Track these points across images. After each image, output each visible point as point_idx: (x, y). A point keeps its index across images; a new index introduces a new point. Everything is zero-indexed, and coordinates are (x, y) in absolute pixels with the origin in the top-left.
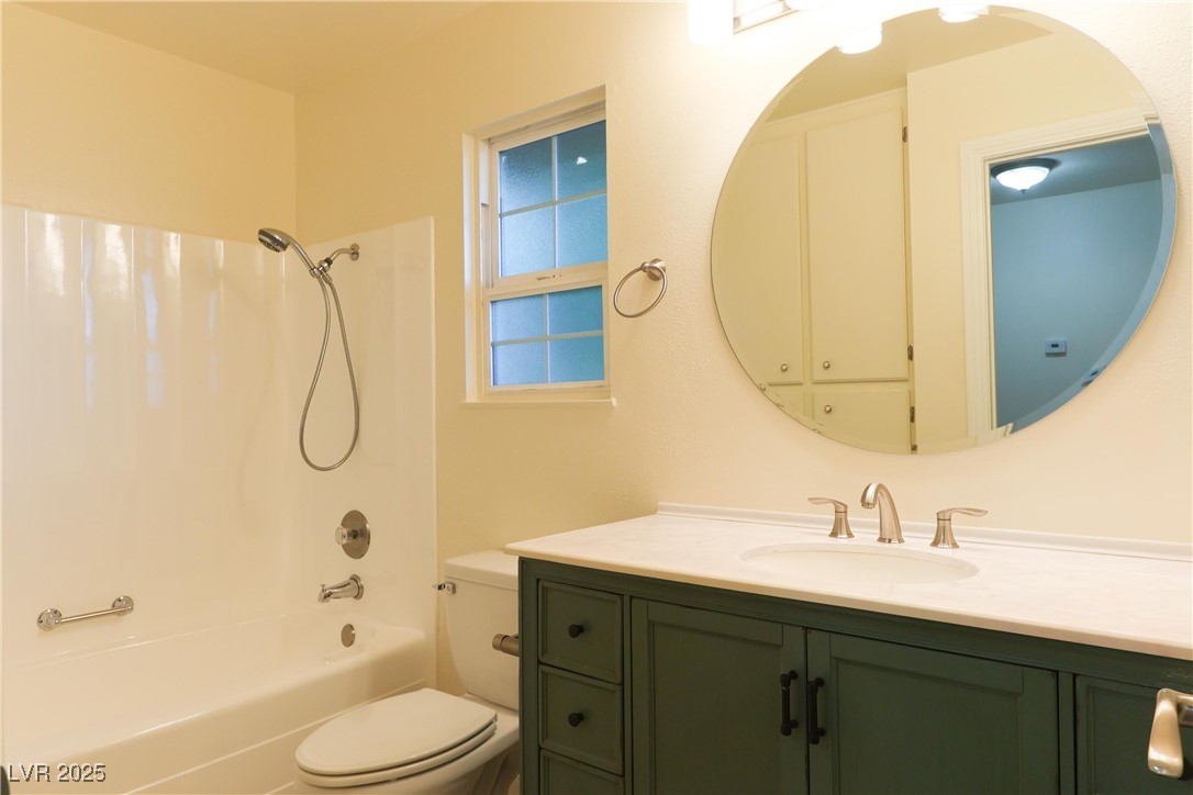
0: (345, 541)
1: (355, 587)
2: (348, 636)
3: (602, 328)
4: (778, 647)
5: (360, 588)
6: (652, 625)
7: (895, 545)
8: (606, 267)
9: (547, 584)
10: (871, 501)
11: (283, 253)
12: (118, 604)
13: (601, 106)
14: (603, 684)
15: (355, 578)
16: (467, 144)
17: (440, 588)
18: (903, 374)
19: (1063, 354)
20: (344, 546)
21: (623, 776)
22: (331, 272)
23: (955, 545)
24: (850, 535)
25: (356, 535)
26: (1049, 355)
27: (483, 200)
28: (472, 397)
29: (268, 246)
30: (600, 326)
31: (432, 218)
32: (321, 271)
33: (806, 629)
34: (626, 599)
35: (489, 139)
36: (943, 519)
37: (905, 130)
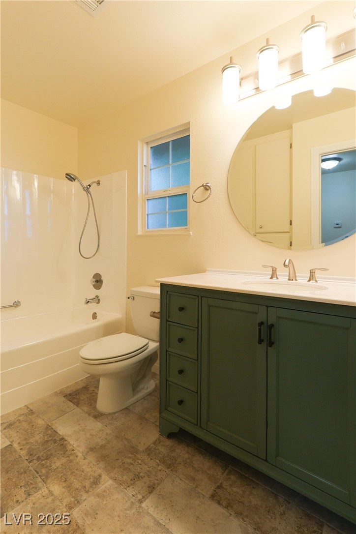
0: (94, 284)
1: (97, 300)
2: (94, 316)
3: (187, 208)
4: (256, 313)
5: (99, 300)
6: (209, 306)
7: (294, 281)
8: (189, 187)
9: (171, 293)
10: (287, 264)
11: (73, 182)
12: (15, 303)
13: (188, 129)
14: (191, 328)
15: (97, 297)
16: (139, 144)
17: (129, 298)
18: (288, 230)
19: (340, 227)
20: (93, 285)
21: (197, 360)
22: (91, 189)
23: (316, 281)
24: (277, 278)
25: (98, 281)
26: (335, 227)
27: (145, 164)
28: (140, 232)
29: (69, 179)
30: (186, 207)
31: (126, 171)
32: (87, 189)
33: (267, 306)
34: (200, 297)
35: (147, 143)
36: (312, 273)
37: (291, 144)
